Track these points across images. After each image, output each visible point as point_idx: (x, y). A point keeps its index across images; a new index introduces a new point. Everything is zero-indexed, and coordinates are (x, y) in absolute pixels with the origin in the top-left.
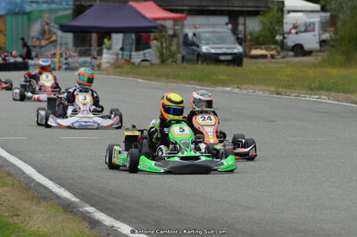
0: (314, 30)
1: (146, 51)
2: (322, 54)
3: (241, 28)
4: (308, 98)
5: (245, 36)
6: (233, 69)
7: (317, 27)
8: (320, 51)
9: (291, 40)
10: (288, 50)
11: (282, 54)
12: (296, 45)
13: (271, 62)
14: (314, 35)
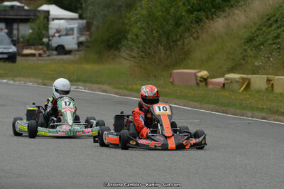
0: (73, 34)
2: (78, 53)
3: (15, 32)
5: (18, 39)
6: (9, 65)
7: (76, 31)
8: (78, 50)
9: (55, 42)
10: (52, 50)
11: (48, 53)
12: (59, 46)
13: (38, 59)
14: (73, 38)
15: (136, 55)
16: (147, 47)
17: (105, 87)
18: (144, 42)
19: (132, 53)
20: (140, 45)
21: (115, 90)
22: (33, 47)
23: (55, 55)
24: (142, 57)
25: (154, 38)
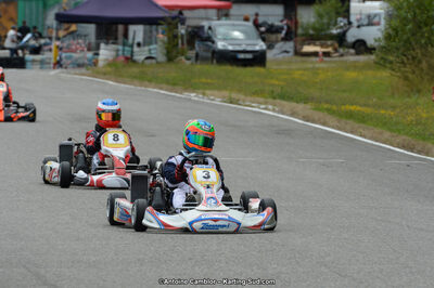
1: (151, 47)
7: (382, 19)
9: (353, 35)
12: (357, 41)
13: (322, 61)
14: (379, 30)
22: (318, 43)
23: (352, 55)
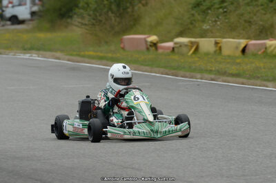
0: (25, 4)
2: (31, 22)
4: (22, 56)
8: (31, 20)
12: (13, 16)
14: (26, 8)
15: (87, 23)
16: (98, 14)
17: (58, 54)
18: (95, 10)
19: (83, 22)
20: (91, 13)
21: (67, 57)
23: (8, 25)
24: (93, 24)
25: (104, 6)
